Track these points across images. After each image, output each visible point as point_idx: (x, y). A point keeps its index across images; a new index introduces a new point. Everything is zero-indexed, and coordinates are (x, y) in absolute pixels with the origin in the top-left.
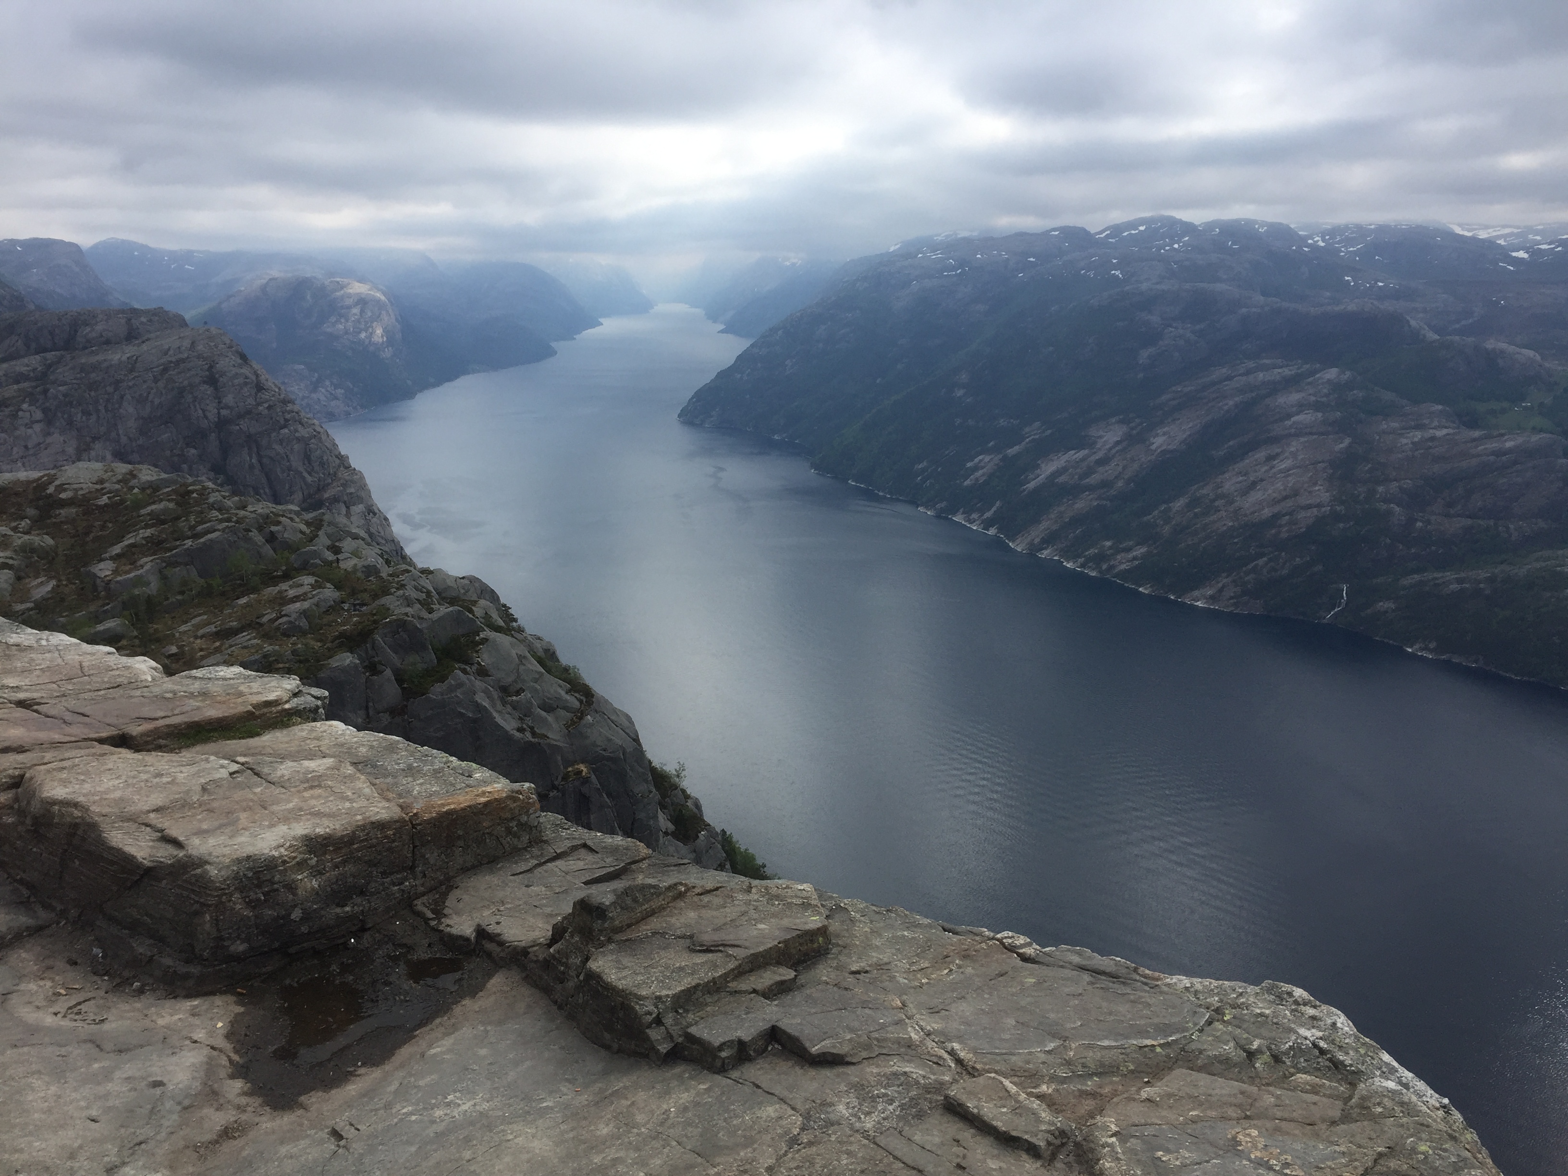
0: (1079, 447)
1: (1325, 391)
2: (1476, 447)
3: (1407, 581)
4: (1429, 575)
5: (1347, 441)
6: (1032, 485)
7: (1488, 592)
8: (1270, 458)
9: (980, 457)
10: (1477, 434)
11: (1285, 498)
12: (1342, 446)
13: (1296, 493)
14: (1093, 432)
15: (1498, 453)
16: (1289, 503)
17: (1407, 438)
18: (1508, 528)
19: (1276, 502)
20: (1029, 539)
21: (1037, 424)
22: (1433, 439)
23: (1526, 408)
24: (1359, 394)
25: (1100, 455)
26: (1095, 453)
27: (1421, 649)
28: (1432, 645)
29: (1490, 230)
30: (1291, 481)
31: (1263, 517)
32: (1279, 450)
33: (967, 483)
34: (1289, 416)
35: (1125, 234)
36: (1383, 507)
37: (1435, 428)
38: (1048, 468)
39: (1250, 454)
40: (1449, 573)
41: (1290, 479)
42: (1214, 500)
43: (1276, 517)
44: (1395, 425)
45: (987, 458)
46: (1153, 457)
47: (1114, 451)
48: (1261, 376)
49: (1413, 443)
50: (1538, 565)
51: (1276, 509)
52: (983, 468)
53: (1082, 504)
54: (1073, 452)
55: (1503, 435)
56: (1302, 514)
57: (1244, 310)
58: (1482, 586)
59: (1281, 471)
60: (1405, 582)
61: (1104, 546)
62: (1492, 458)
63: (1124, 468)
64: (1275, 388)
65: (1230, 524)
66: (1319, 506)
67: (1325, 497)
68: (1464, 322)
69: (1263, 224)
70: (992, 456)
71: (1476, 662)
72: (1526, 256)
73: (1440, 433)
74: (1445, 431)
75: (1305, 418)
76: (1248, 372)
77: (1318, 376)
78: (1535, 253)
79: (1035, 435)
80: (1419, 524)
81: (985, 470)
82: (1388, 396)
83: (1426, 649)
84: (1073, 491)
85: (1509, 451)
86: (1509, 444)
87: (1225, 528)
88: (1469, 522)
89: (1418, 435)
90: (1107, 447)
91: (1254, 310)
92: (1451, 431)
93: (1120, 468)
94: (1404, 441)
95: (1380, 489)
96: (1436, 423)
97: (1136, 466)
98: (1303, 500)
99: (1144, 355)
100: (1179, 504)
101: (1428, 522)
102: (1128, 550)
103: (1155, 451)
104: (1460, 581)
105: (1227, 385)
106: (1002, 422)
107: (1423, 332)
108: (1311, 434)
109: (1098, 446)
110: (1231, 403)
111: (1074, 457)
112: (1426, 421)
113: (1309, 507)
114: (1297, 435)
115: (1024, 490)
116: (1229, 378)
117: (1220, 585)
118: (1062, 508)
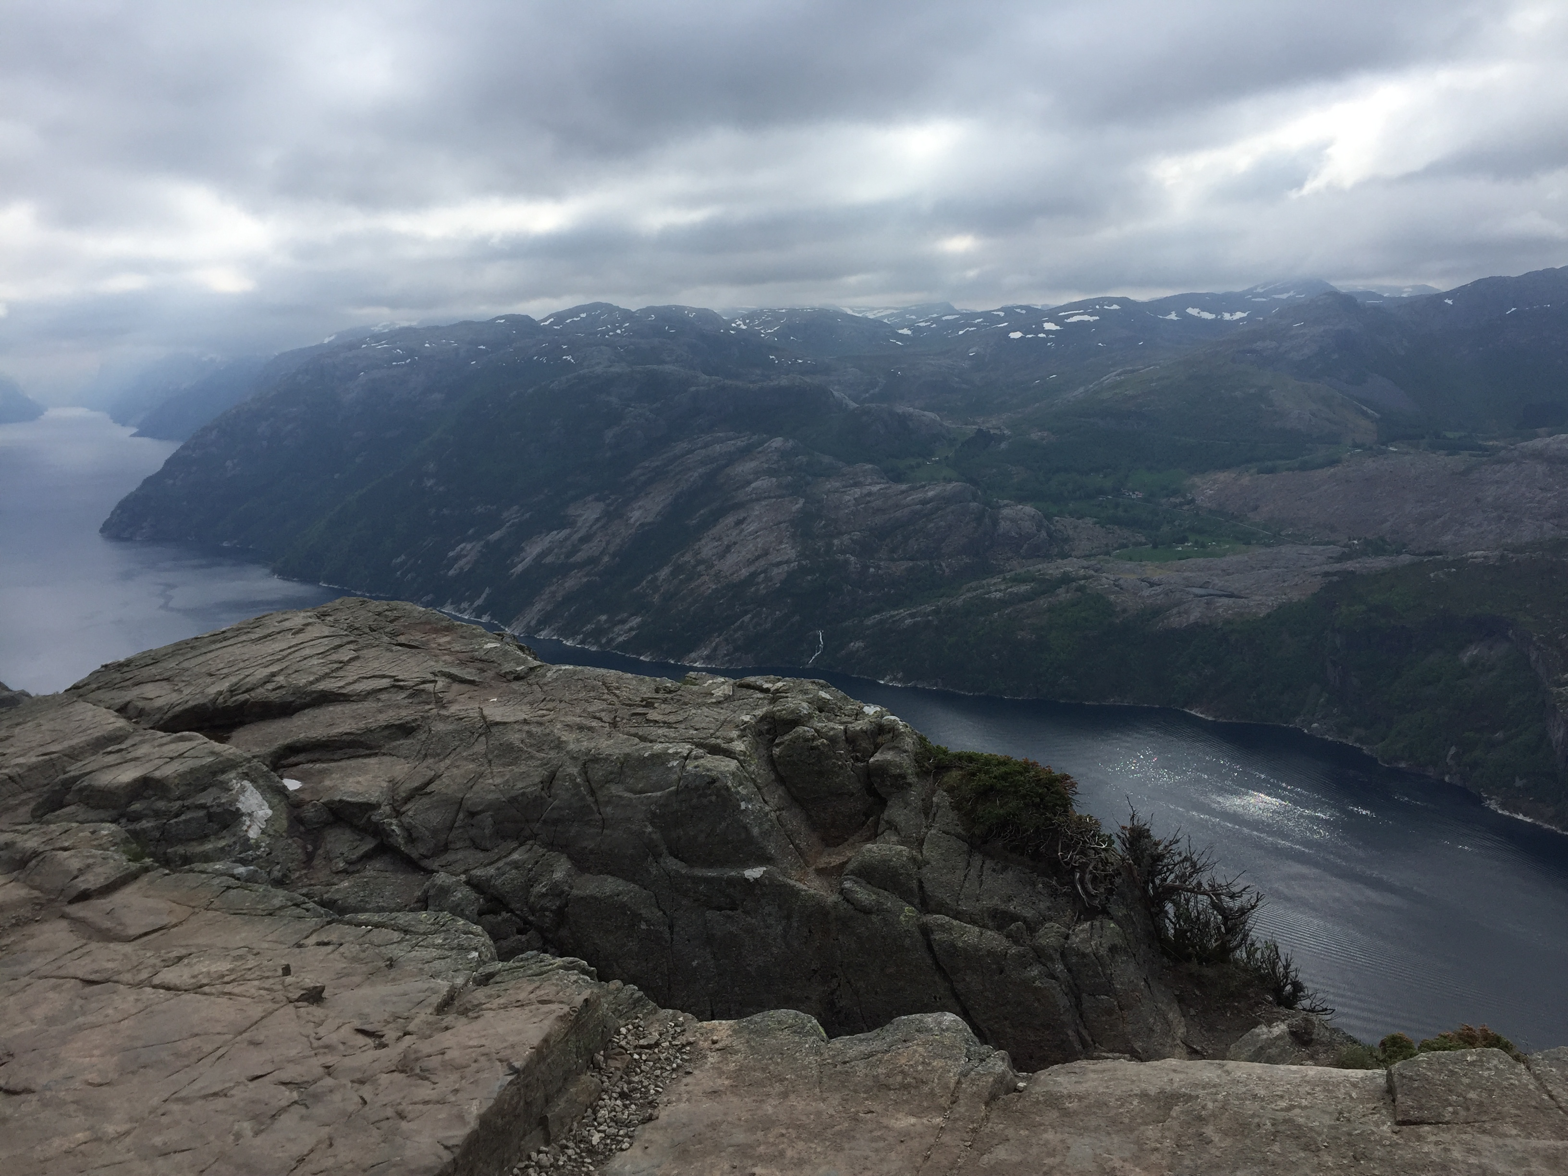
0: (561, 527)
1: (775, 458)
2: (905, 498)
3: (869, 622)
4: (886, 614)
5: (801, 501)
6: (520, 568)
7: (935, 623)
8: (739, 522)
9: (462, 546)
10: (904, 487)
11: (758, 558)
12: (797, 506)
13: (766, 553)
14: (571, 511)
15: (924, 502)
16: (762, 562)
17: (849, 495)
18: (940, 565)
19: (750, 562)
20: (525, 623)
21: (516, 508)
22: (870, 494)
23: (936, 462)
24: (803, 459)
25: (582, 532)
26: (576, 532)
27: (891, 681)
28: (900, 675)
29: (875, 312)
30: (760, 542)
31: (742, 577)
32: (745, 515)
33: (451, 573)
34: (749, 483)
35: (568, 321)
36: (840, 557)
37: (870, 484)
38: (533, 550)
39: (721, 520)
40: (902, 611)
41: (759, 540)
42: (695, 567)
43: (754, 575)
44: (837, 484)
45: (469, 546)
46: (633, 530)
47: (595, 527)
48: (717, 447)
49: (855, 499)
50: (969, 595)
51: (752, 569)
52: (466, 556)
53: (571, 583)
54: (555, 532)
55: (924, 486)
56: (775, 571)
57: (693, 389)
58: (930, 618)
59: (750, 534)
60: (869, 623)
61: (599, 621)
62: (918, 507)
63: (608, 543)
64: (732, 458)
65: (714, 587)
66: (787, 562)
67: (792, 554)
68: (872, 392)
69: (692, 310)
70: (474, 543)
71: (936, 684)
72: (909, 332)
73: (875, 488)
74: (878, 487)
75: (763, 483)
76: (706, 446)
77: (766, 445)
78: (916, 330)
79: (515, 518)
80: (872, 570)
81: (469, 558)
82: (827, 459)
83: (895, 679)
84: (563, 570)
85: (931, 500)
86: (931, 494)
87: (710, 591)
88: (911, 564)
89: (857, 492)
90: (588, 525)
91: (702, 388)
92: (883, 486)
93: (604, 544)
94: (847, 498)
95: (836, 542)
96: (869, 481)
97: (618, 541)
98: (774, 558)
99: (609, 435)
100: (664, 572)
101: (878, 567)
102: (623, 622)
103: (634, 524)
104: (912, 616)
105: (689, 458)
106: (480, 509)
107: (844, 401)
108: (770, 497)
109: (579, 524)
110: (696, 474)
111: (557, 537)
112: (862, 479)
113: (778, 564)
114: (758, 500)
115: (512, 574)
116: (691, 451)
117: (714, 644)
118: (553, 588)
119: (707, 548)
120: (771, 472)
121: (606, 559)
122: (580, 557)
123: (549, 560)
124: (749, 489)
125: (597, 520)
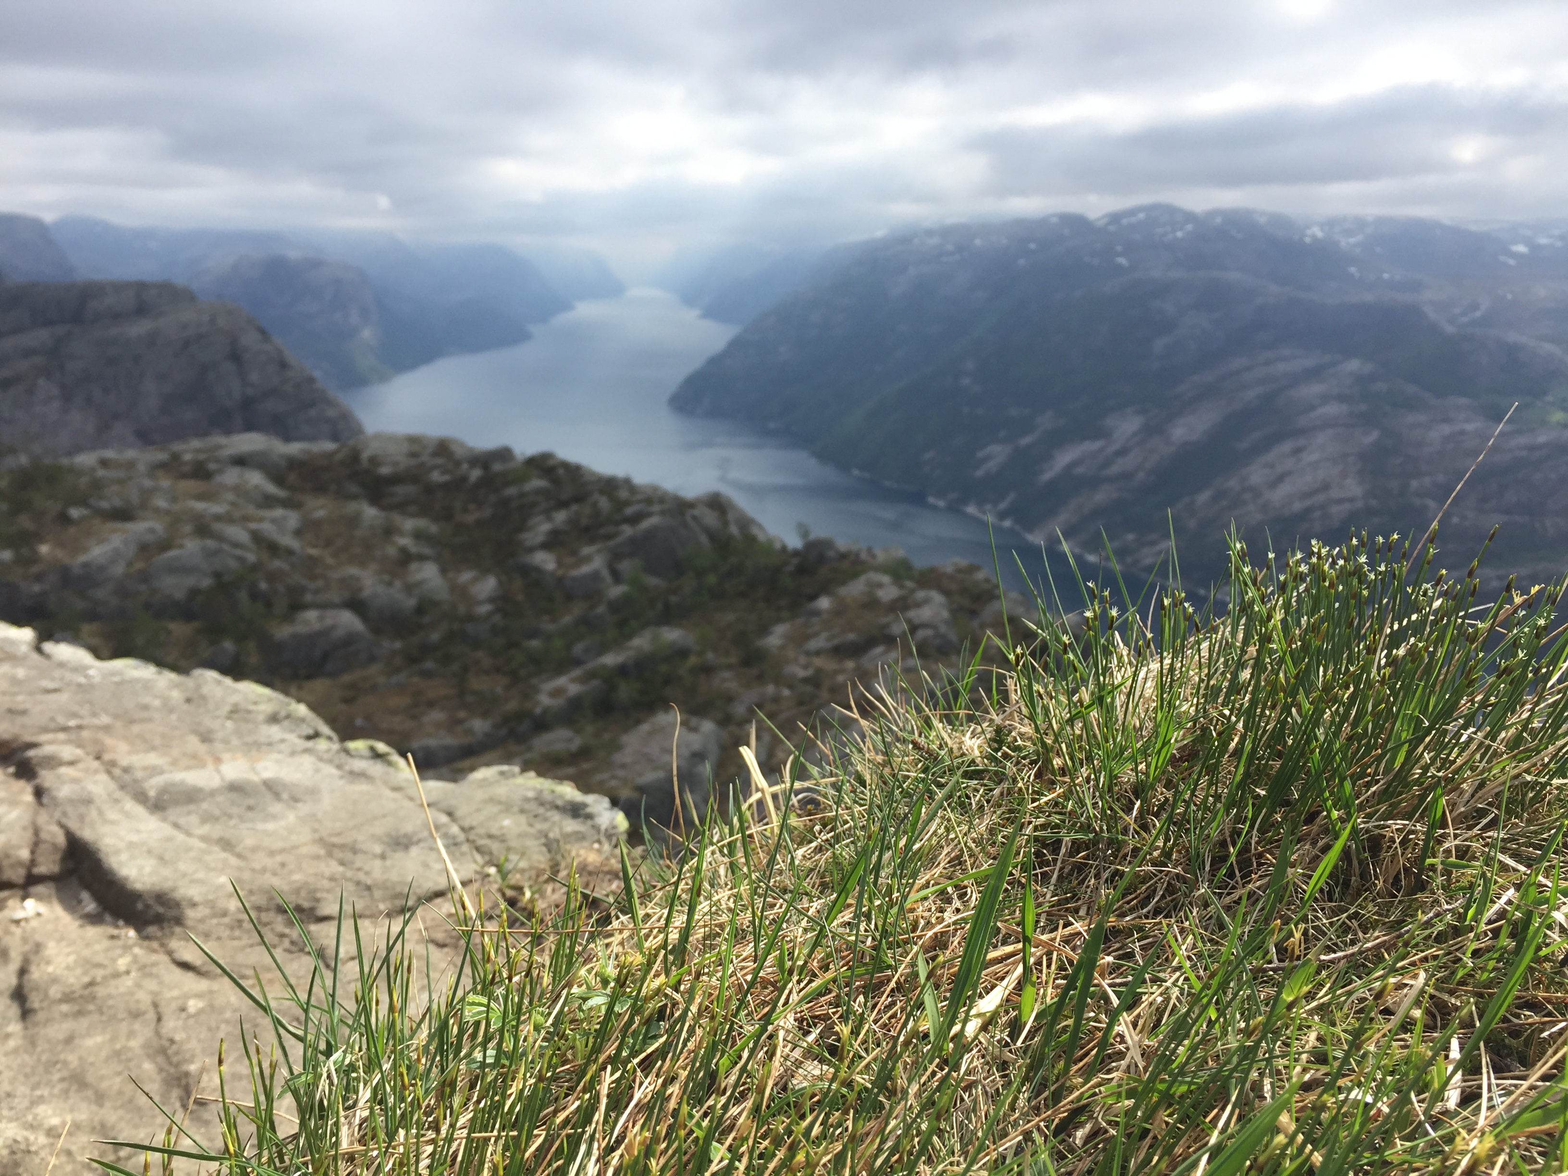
0: (1095, 437)
1: (1348, 382)
5: (1376, 433)
6: (1047, 476)
8: (1297, 451)
9: (991, 448)
11: (1316, 491)
12: (1370, 438)
13: (1325, 487)
14: (1110, 421)
15: (1532, 448)
16: (1320, 498)
17: (1436, 431)
18: (1544, 524)
19: (1306, 496)
21: (1051, 413)
22: (1462, 433)
24: (1383, 386)
25: (1118, 445)
26: (1112, 443)
30: (1320, 475)
31: (1294, 511)
32: (1306, 443)
33: (979, 473)
34: (1313, 408)
35: (1124, 221)
36: (1417, 502)
37: (1464, 422)
38: (1064, 459)
39: (1275, 446)
41: (1319, 472)
42: (1240, 494)
43: (1308, 510)
44: (1422, 418)
45: (998, 448)
46: (1174, 449)
47: (1132, 442)
48: (1281, 366)
49: (1442, 437)
51: (1308, 503)
52: (994, 458)
53: (1102, 496)
54: (1089, 442)
55: (1533, 430)
56: (1336, 507)
57: (1260, 300)
59: (1309, 464)
61: (1128, 539)
63: (1144, 459)
64: (1297, 379)
65: (1260, 518)
66: (1351, 500)
67: (1358, 491)
68: (1471, 315)
70: (1003, 446)
72: (1526, 250)
73: (1468, 427)
75: (1332, 409)
76: (1268, 363)
77: (1339, 367)
78: (1535, 248)
79: (1049, 424)
81: (996, 461)
82: (1411, 388)
84: (1093, 482)
86: (1540, 440)
88: (1506, 518)
89: (1446, 429)
90: (1125, 437)
91: (1271, 299)
92: (1479, 425)
93: (1140, 460)
94: (1434, 435)
95: (1414, 484)
96: (1463, 417)
97: (1156, 457)
98: (1335, 494)
99: (1160, 344)
100: (1203, 497)
103: (1175, 442)
105: (1247, 376)
106: (1013, 411)
107: (1440, 324)
108: (1338, 426)
109: (1115, 437)
110: (1252, 394)
111: (1091, 447)
112: (1454, 415)
113: (1341, 501)
114: (1323, 428)
115: (1040, 481)
116: (1250, 368)
118: (1081, 500)
119: (1256, 474)
120: (1341, 398)
121: (1141, 476)
122: (1114, 470)
123: (1080, 470)
124: (1313, 415)
125: (1135, 434)
